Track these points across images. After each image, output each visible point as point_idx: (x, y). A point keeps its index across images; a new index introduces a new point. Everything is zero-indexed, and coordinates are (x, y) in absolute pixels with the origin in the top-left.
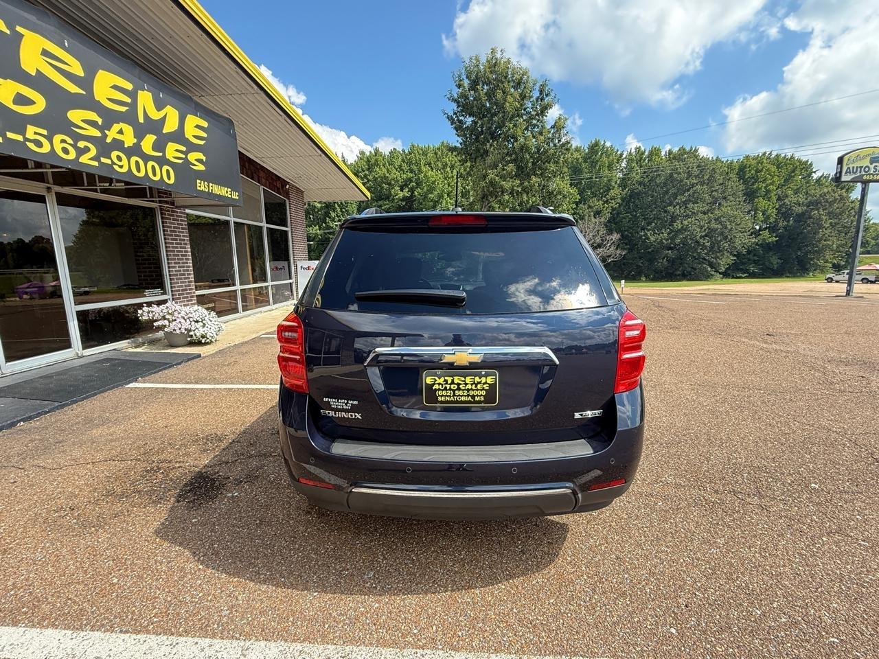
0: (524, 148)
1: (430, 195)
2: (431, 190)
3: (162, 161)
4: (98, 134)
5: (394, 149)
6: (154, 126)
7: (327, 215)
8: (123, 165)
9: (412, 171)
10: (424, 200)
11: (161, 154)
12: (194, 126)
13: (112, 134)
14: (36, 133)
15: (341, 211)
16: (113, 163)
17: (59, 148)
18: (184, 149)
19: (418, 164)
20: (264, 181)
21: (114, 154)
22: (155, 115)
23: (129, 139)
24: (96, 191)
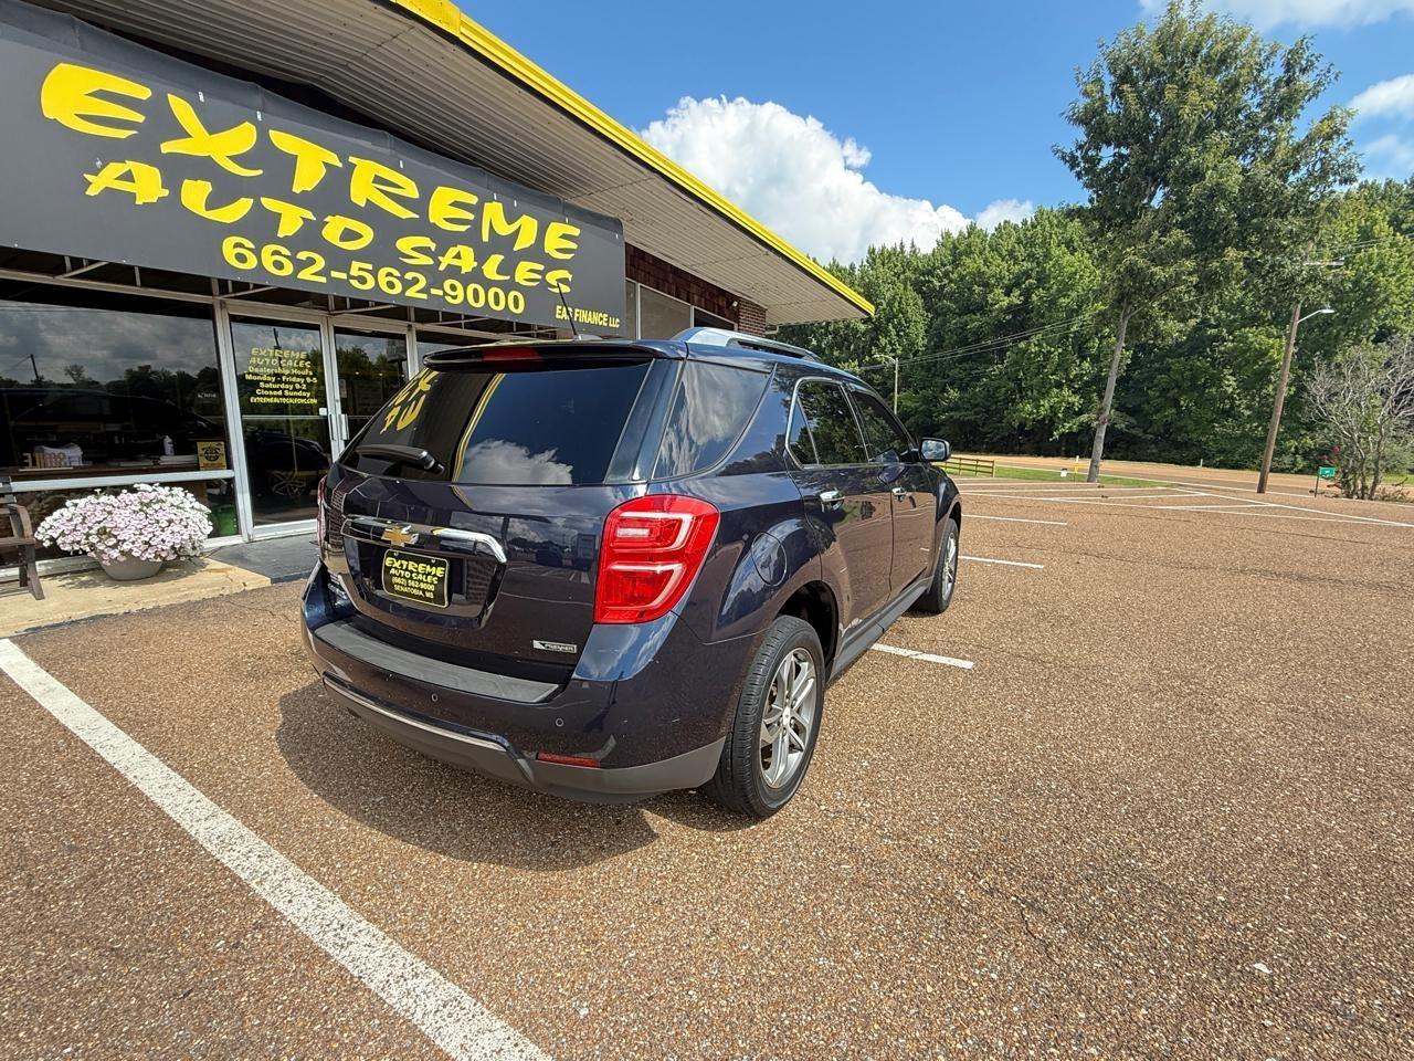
0: (1217, 192)
1: (1062, 300)
2: (1065, 289)
3: (509, 286)
4: (430, 261)
5: (1006, 222)
6: (503, 244)
7: (874, 341)
8: (456, 295)
9: (1031, 257)
10: (1049, 309)
11: (508, 277)
12: (559, 237)
13: (447, 260)
14: (360, 269)
15: (898, 335)
16: (445, 294)
17: (385, 283)
18: (541, 267)
19: (1045, 243)
20: (696, 298)
21: (447, 284)
22: (504, 229)
23: (468, 263)
24: (459, 326)
